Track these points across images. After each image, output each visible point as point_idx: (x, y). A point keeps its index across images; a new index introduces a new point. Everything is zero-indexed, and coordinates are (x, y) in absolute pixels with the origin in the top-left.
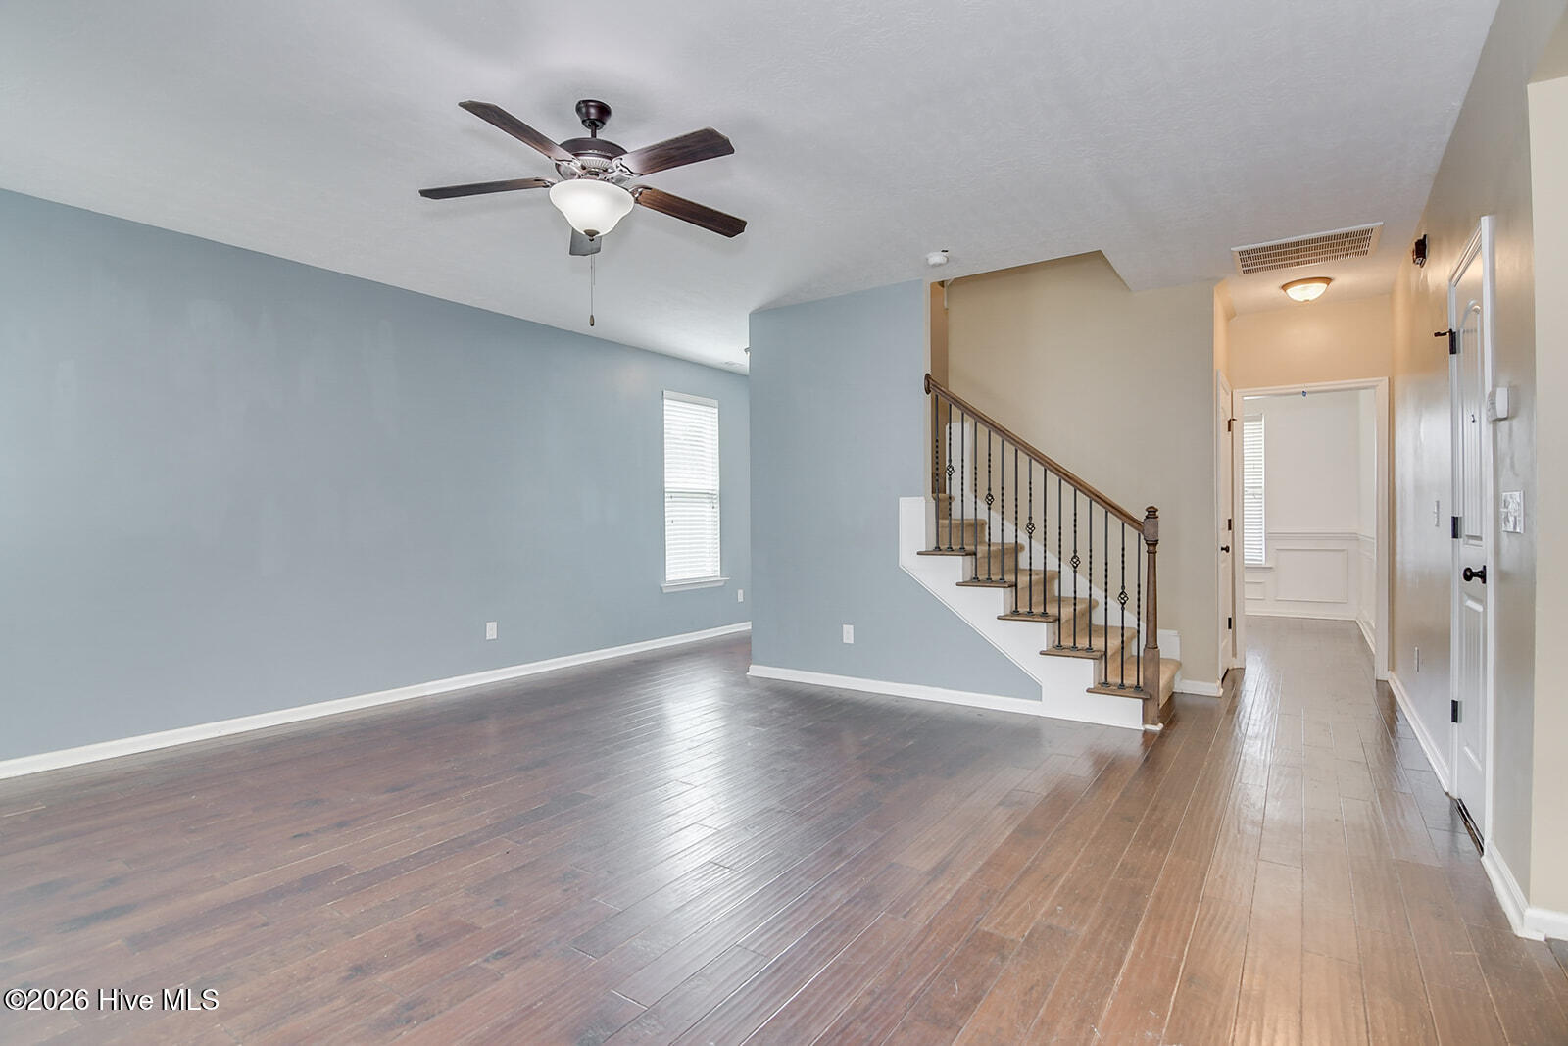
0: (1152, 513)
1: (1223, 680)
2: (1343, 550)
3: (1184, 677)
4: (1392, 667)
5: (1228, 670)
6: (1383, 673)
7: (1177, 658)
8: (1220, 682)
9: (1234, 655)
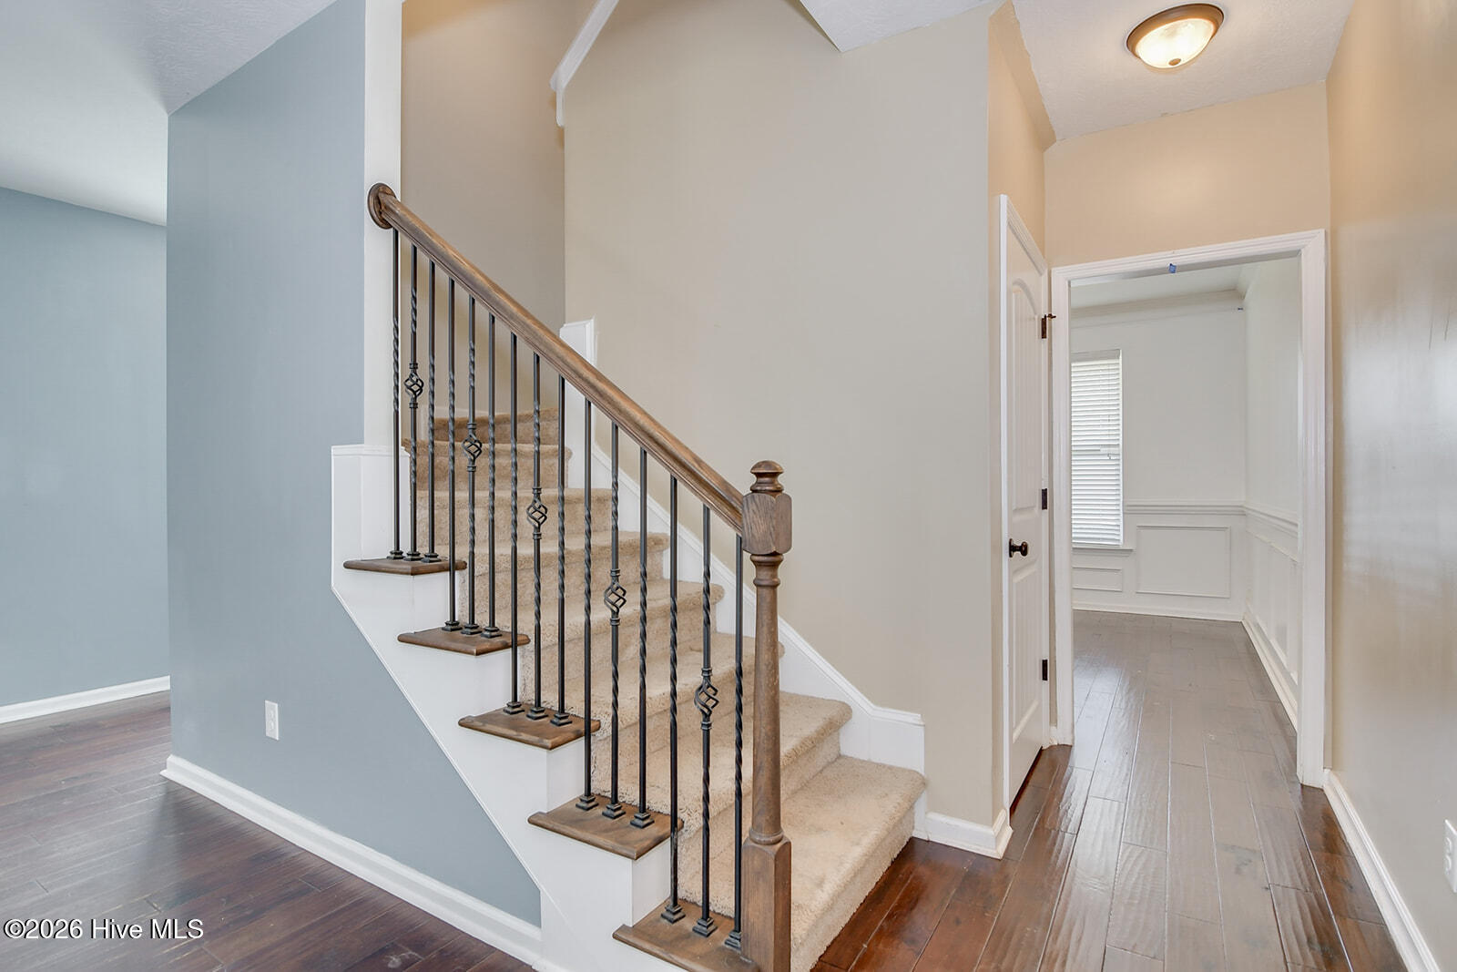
0: (767, 475)
1: (1013, 808)
2: (1224, 529)
3: (933, 807)
4: (1333, 759)
5: (1041, 750)
6: (1312, 769)
7: (920, 767)
8: (1004, 814)
9: (1053, 720)
